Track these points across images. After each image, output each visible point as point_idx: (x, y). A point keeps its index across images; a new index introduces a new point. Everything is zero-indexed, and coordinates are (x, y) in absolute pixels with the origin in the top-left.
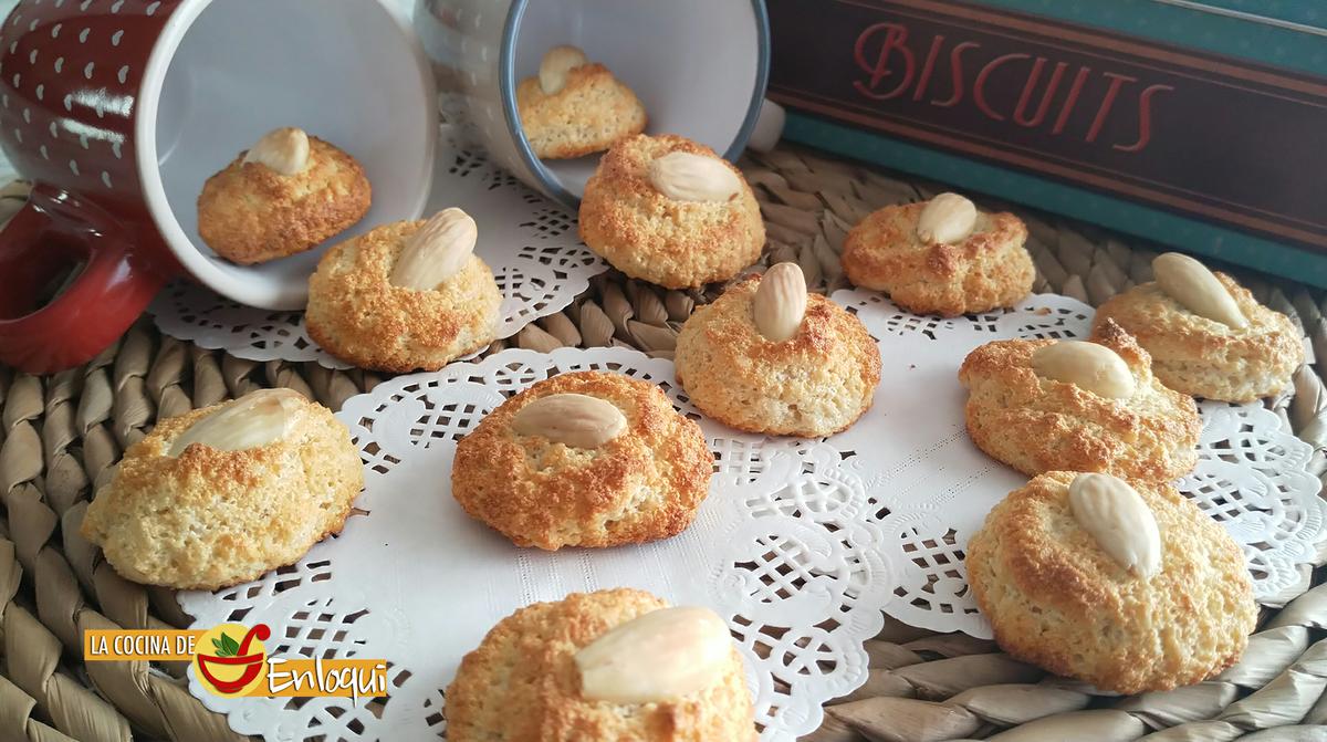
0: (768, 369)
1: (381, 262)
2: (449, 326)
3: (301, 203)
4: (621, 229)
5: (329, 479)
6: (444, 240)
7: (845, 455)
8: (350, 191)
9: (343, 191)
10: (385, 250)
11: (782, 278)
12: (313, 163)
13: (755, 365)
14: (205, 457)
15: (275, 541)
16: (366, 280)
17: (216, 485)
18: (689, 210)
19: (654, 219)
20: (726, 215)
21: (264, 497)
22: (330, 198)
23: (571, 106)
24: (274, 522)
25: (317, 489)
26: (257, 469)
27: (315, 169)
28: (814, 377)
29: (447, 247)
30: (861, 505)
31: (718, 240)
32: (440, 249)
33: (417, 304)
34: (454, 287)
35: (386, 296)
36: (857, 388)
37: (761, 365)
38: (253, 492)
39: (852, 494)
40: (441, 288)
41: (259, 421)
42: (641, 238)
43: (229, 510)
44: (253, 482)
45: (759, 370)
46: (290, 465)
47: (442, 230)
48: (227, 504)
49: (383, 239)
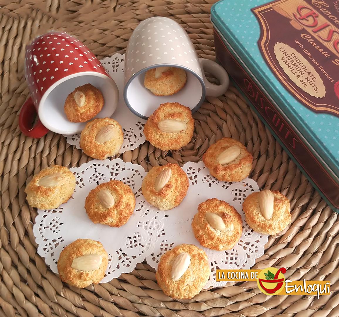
0: (152, 196)
1: (94, 135)
2: (103, 154)
3: (82, 114)
4: (149, 136)
5: (64, 194)
6: (106, 134)
7: (166, 216)
8: (94, 111)
9: (92, 110)
10: (95, 131)
11: (164, 174)
12: (86, 103)
13: (150, 194)
14: (41, 190)
15: (52, 206)
16: (90, 139)
17: (42, 195)
18: (167, 135)
19: (158, 135)
20: (177, 137)
21: (51, 198)
22: (89, 113)
23: (158, 85)
24: (51, 203)
25: (61, 196)
26: (50, 193)
27: (86, 105)
28: (161, 201)
29: (107, 135)
30: (159, 231)
31: (172, 144)
32: (105, 135)
33: (98, 148)
34: (108, 144)
35: (92, 145)
36: (172, 204)
37: (151, 195)
38: (48, 198)
39: (160, 227)
40: (105, 143)
41: (53, 181)
42: (153, 140)
43: (44, 199)
44: (48, 196)
45: (150, 195)
46: (57, 191)
47: (107, 131)
48: (43, 199)
49: (96, 128)
